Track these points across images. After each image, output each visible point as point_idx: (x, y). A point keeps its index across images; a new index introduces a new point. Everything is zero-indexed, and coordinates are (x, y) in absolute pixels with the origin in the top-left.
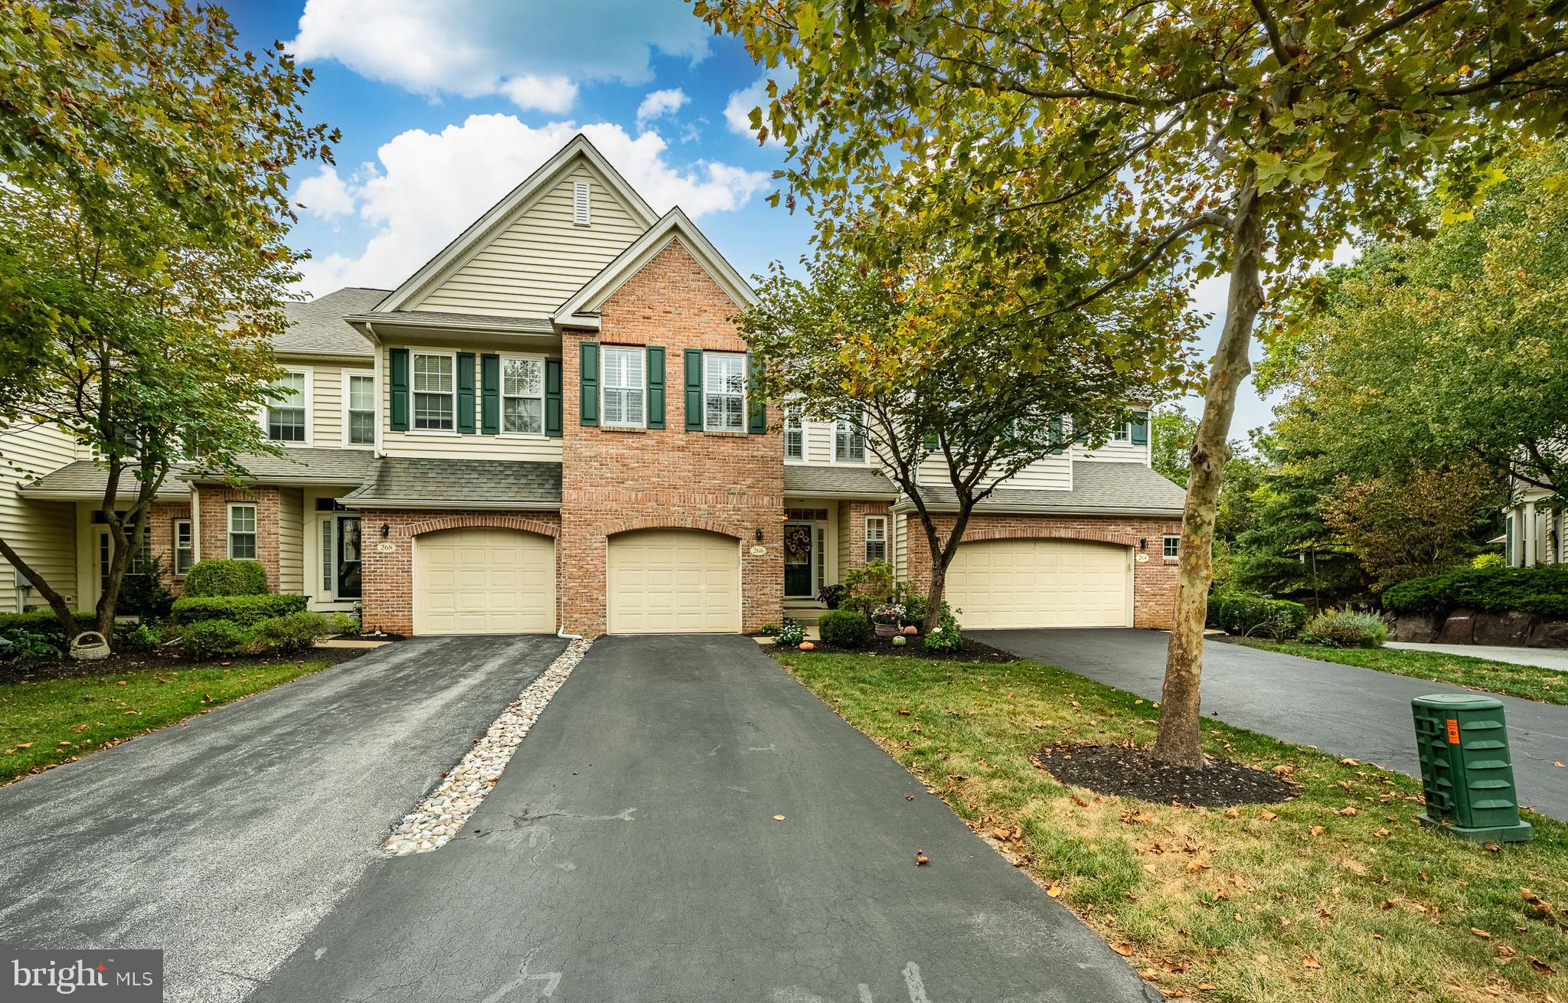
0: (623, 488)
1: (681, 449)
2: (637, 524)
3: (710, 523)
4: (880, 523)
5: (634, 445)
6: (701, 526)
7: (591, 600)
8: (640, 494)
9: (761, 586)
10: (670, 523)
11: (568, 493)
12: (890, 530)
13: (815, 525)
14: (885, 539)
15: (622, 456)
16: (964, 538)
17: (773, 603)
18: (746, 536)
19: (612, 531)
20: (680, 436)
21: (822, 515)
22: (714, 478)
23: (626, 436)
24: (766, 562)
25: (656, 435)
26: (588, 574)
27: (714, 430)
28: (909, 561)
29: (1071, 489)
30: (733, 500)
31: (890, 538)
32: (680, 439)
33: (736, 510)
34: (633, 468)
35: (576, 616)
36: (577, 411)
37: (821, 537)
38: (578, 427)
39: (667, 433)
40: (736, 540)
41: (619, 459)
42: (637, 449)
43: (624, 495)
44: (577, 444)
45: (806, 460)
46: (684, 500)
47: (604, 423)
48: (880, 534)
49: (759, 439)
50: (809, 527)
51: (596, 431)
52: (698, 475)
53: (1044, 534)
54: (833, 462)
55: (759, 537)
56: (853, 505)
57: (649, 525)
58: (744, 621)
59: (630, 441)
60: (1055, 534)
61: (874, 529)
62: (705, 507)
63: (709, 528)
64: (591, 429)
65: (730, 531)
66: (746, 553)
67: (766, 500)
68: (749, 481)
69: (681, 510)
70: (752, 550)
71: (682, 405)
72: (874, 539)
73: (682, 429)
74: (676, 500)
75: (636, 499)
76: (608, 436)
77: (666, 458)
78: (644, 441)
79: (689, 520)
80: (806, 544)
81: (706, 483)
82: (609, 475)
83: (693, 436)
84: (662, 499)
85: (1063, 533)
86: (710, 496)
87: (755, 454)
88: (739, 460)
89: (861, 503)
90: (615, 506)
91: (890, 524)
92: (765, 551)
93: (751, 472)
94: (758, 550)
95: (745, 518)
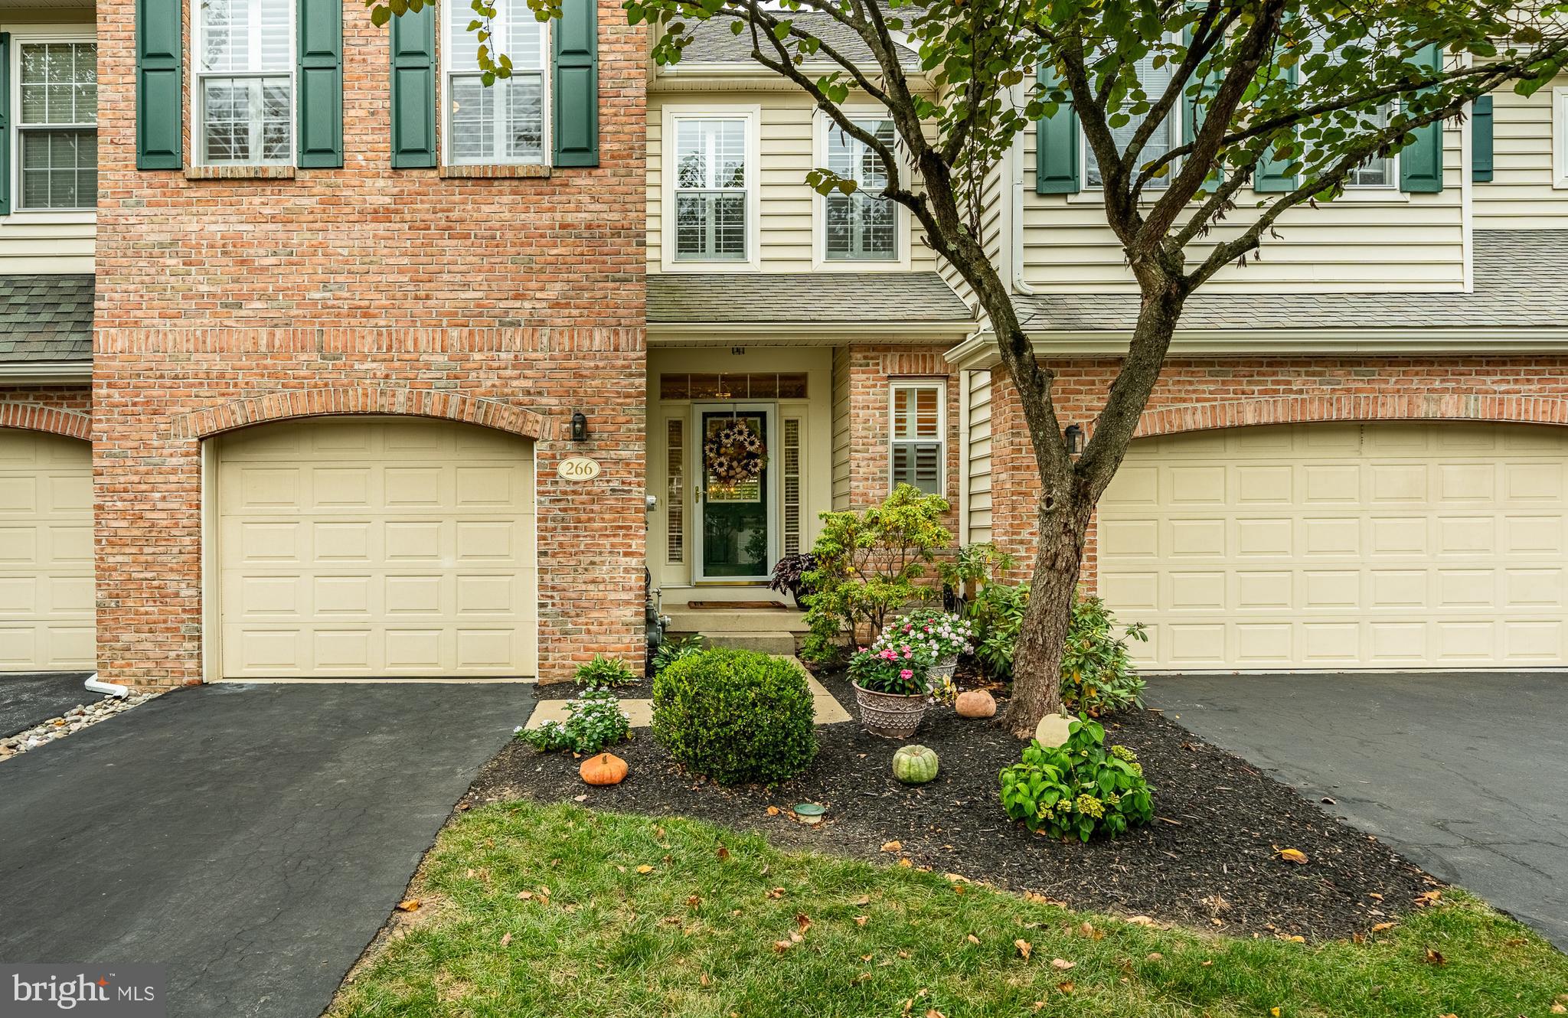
0: (239, 319)
1: (381, 215)
2: (272, 408)
3: (455, 400)
4: (928, 399)
5: (267, 211)
6: (432, 407)
7: (162, 597)
8: (279, 333)
9: (586, 559)
10: (354, 402)
11: (108, 338)
12: (953, 414)
13: (777, 411)
14: (941, 436)
15: (237, 240)
16: (1147, 424)
17: (619, 603)
18: (549, 431)
19: (211, 426)
20: (381, 183)
21: (795, 387)
22: (466, 286)
23: (247, 189)
24: (596, 498)
25: (319, 184)
26: (154, 535)
27: (470, 162)
28: (995, 492)
29: (1469, 288)
30: (515, 340)
31: (954, 434)
32: (379, 190)
33: (522, 364)
34: (264, 269)
35: (127, 637)
36: (129, 133)
37: (792, 439)
38: (132, 174)
39: (348, 176)
40: (523, 442)
41: (230, 248)
42: (273, 219)
43: (241, 337)
44: (129, 214)
45: (754, 260)
46: (390, 345)
47: (196, 159)
48: (928, 427)
49: (582, 180)
50: (763, 415)
51: (177, 181)
52: (423, 279)
53: (1394, 408)
54: (819, 261)
55: (581, 434)
56: (858, 356)
57: (302, 408)
58: (544, 651)
59: (255, 200)
60: (1425, 410)
61: (912, 415)
62: (442, 359)
63: (451, 413)
64: (162, 177)
65: (506, 420)
66: (549, 475)
67: (600, 337)
68: (554, 291)
69: (380, 369)
70: (563, 469)
71: (384, 104)
72: (913, 438)
73: (384, 164)
74: (368, 345)
75: (271, 345)
76: (204, 192)
77: (342, 241)
78: (289, 199)
79: (402, 395)
80: (752, 456)
81: (445, 299)
82: (204, 288)
83: (412, 181)
84: (334, 341)
85: (1450, 407)
86: (454, 333)
87: (570, 218)
88: (530, 236)
89: (878, 348)
90: (218, 364)
91: (953, 399)
92: (596, 469)
93: (558, 266)
94: (577, 468)
95: (544, 384)
